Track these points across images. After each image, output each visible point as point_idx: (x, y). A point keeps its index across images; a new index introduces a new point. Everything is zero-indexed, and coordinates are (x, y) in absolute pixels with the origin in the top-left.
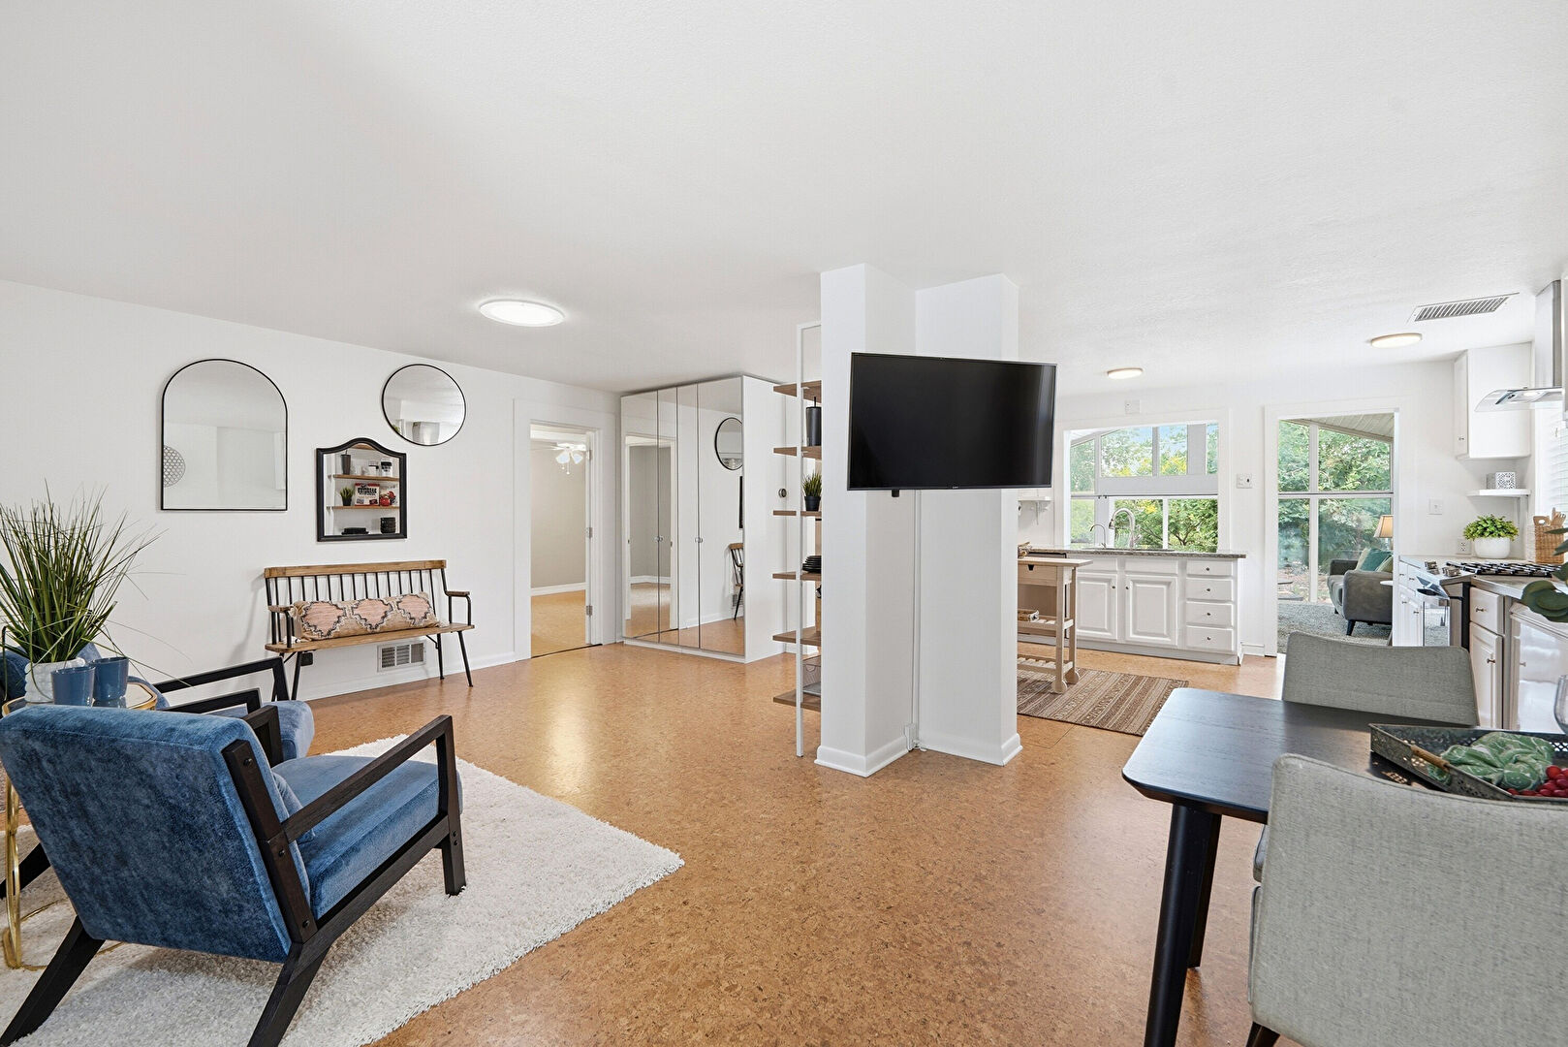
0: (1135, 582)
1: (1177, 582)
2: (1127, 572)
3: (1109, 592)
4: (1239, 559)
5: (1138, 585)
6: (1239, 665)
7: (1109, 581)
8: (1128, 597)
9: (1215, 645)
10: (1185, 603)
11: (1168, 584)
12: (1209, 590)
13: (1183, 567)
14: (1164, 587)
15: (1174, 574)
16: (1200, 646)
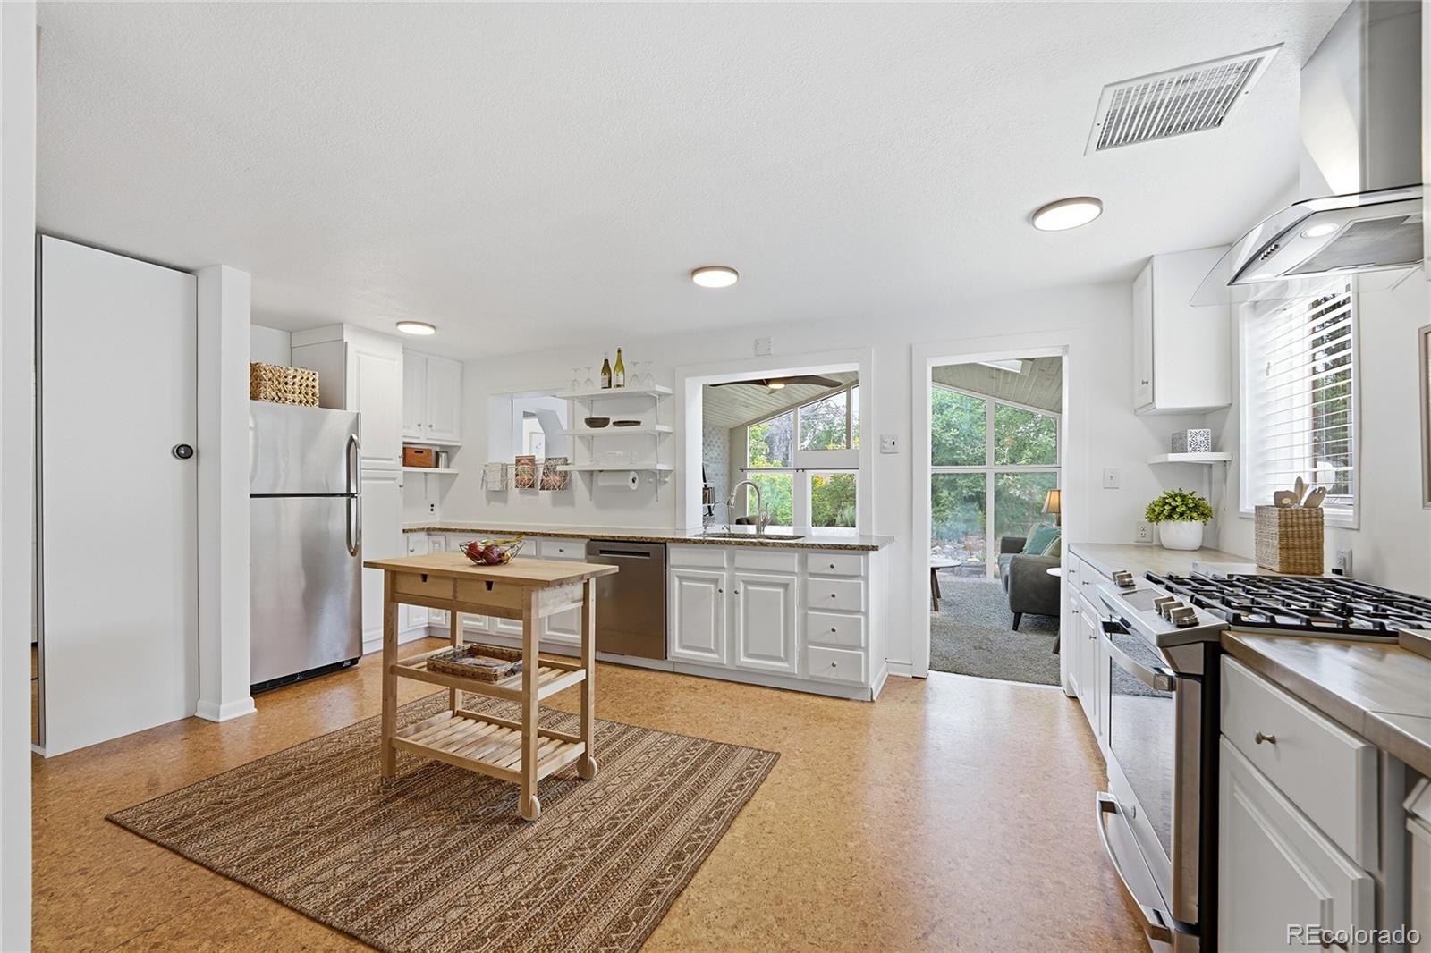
0: (747, 583)
1: (796, 582)
2: (737, 569)
3: (716, 596)
4: (872, 553)
5: (749, 588)
6: (872, 701)
7: (716, 581)
8: (739, 604)
9: (842, 675)
10: (806, 613)
11: (785, 586)
12: (833, 596)
13: (803, 563)
14: (781, 591)
15: (792, 573)
16: (825, 675)
